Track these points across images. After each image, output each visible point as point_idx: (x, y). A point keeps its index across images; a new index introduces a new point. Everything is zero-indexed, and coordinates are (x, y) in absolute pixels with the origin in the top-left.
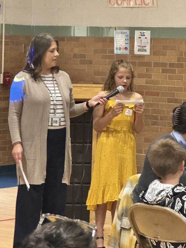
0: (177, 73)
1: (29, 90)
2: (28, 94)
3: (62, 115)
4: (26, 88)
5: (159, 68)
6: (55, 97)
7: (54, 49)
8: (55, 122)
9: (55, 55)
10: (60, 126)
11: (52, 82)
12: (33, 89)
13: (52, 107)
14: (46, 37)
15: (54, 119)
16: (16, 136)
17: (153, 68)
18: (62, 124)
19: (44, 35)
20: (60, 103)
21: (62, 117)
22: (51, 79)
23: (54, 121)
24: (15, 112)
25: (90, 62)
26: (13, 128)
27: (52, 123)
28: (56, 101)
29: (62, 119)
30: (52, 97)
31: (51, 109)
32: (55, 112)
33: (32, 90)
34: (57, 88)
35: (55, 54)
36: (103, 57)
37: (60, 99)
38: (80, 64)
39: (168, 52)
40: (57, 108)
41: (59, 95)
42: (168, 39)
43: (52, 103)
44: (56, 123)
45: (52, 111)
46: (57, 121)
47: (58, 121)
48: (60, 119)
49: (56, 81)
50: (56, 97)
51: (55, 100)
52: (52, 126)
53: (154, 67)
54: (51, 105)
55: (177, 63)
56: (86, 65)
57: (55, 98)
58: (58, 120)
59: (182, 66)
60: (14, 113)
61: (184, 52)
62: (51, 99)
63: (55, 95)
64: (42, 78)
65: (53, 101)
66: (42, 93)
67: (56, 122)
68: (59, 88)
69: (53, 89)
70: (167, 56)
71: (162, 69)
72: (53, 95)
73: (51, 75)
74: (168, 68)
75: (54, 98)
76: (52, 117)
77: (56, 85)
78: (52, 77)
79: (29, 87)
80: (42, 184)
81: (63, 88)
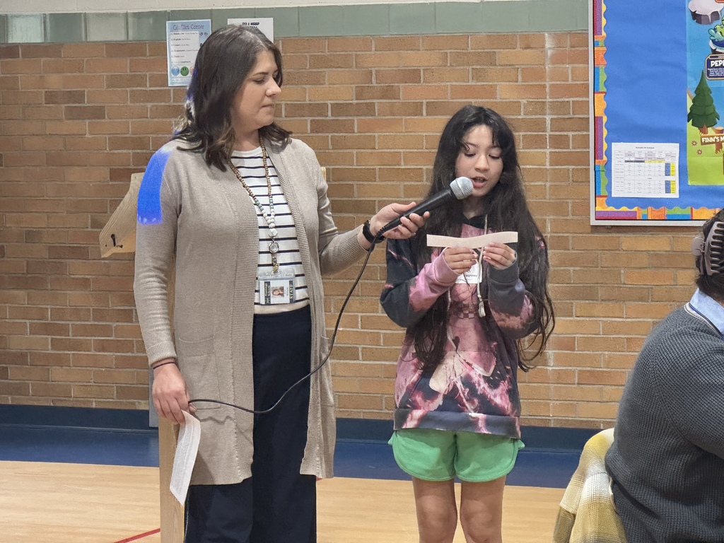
0: (356, 130)
1: (192, 198)
2: (190, 211)
3: (297, 269)
4: (183, 194)
5: (303, 118)
6: (272, 216)
7: (265, 74)
8: (276, 293)
9: (269, 92)
10: (292, 301)
11: (261, 172)
12: (204, 195)
13: (264, 246)
14: (241, 37)
15: (274, 284)
16: (159, 341)
17: (285, 119)
18: (299, 294)
19: (236, 32)
20: (290, 232)
21: (297, 276)
22: (259, 162)
23: (274, 291)
24: (155, 267)
25: (98, 113)
26: (150, 315)
27: (267, 297)
28: (276, 227)
29: (299, 282)
30: (262, 215)
31: (260, 253)
32: (276, 262)
33: (201, 199)
34: (276, 190)
35: (268, 88)
36: (135, 97)
37: (288, 220)
38: (67, 119)
39: (328, 73)
40: (281, 249)
41: (285, 209)
42: (326, 38)
43: (263, 234)
44: (282, 295)
45: (265, 259)
46: (282, 289)
47: (285, 289)
48: (291, 283)
49: (273, 167)
50: (276, 215)
51: (272, 225)
52: (268, 304)
53: (289, 117)
54: (261, 242)
55: (357, 104)
56: (87, 121)
57: (273, 220)
58: (286, 284)
59: (370, 109)
60: (149, 270)
61: (374, 73)
62: (261, 221)
63: (272, 210)
64: (233, 161)
65: (267, 227)
66: (231, 206)
67: (281, 293)
68: (283, 189)
69: (265, 191)
70: (326, 86)
71: (312, 121)
72: (266, 210)
73: (258, 151)
74: (330, 117)
75: (269, 221)
76: (268, 277)
77: (273, 181)
78: (262, 155)
79: (190, 189)
80: (244, 480)
81: (295, 188)
